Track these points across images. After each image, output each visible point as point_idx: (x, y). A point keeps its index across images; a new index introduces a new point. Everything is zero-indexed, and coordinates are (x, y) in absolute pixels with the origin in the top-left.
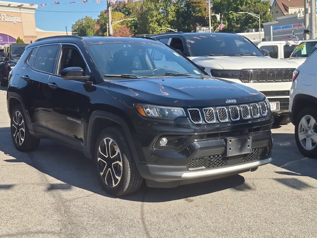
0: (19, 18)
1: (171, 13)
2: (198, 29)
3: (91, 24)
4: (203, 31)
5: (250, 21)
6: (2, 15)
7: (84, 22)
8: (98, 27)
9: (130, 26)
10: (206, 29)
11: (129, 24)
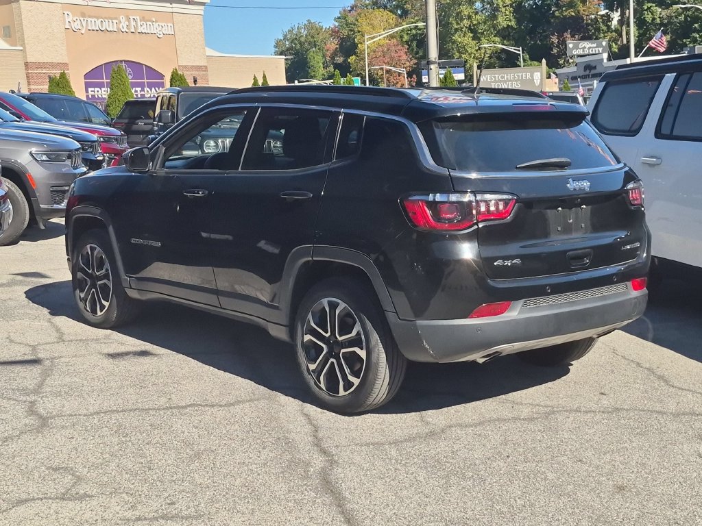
0: (169, 25)
1: (503, 10)
2: (571, 46)
3: (319, 38)
4: (584, 51)
5: (696, 25)
6: (131, 18)
7: (304, 33)
8: (333, 45)
9: (407, 42)
10: (590, 45)
11: (406, 38)
